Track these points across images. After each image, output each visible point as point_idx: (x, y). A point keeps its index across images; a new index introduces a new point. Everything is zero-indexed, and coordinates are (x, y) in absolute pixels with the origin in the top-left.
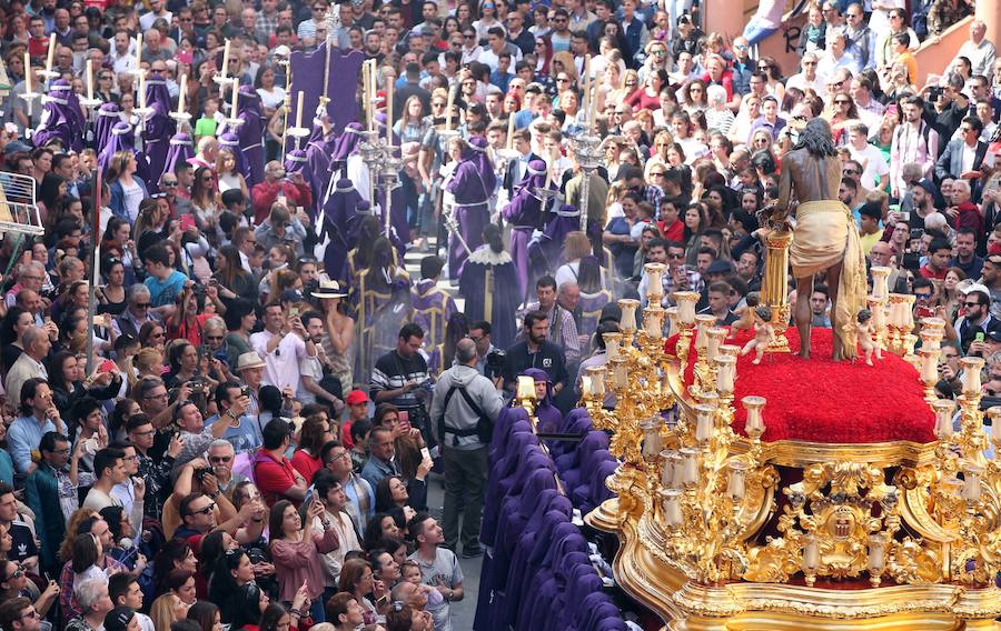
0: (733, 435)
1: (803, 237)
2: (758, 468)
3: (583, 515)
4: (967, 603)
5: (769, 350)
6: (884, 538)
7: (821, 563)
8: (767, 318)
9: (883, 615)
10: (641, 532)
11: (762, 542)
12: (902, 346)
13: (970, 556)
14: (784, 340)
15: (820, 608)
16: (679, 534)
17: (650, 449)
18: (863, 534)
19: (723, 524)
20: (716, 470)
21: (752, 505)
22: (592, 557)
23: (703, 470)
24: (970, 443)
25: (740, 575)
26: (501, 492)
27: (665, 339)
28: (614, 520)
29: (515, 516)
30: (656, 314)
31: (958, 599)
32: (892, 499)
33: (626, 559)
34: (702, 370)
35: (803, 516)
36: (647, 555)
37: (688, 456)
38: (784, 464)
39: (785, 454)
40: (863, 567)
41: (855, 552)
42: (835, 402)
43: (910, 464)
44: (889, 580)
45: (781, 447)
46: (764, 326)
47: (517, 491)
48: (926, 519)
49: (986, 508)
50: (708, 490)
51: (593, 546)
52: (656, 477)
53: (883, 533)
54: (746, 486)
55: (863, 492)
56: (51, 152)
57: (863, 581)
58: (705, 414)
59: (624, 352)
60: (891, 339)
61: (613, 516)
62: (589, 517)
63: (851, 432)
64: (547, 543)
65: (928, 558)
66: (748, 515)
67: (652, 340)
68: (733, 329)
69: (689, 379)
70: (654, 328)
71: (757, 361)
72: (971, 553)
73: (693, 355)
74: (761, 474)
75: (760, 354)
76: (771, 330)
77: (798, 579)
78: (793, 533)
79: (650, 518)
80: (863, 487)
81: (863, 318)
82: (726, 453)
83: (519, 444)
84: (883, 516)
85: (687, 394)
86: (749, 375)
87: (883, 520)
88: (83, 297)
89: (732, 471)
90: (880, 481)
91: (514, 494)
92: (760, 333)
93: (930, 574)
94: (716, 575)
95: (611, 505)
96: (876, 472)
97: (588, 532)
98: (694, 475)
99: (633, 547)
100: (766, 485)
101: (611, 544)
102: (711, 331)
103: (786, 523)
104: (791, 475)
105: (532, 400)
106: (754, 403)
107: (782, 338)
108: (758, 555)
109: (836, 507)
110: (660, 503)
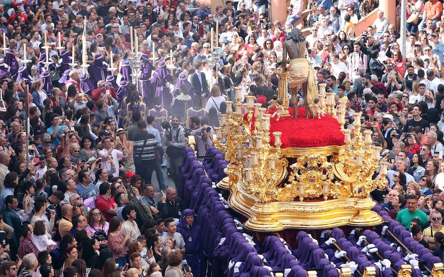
0: (270, 147)
1: (292, 72)
2: (280, 159)
3: (216, 184)
4: (360, 204)
5: (282, 116)
6: (328, 182)
7: (305, 193)
8: (280, 103)
9: (329, 211)
10: (238, 187)
11: (283, 186)
12: (331, 112)
13: (360, 187)
14: (287, 112)
15: (305, 209)
16: (252, 184)
17: (240, 156)
18: (320, 181)
19: (268, 180)
20: (264, 160)
21: (279, 173)
22: (220, 199)
23: (259, 160)
24: (358, 145)
25: (275, 198)
26: (184, 179)
27: (243, 115)
28: (228, 184)
29: (190, 187)
30: (239, 106)
31: (356, 203)
32: (330, 167)
33: (233, 198)
34: (257, 124)
35: (298, 176)
36: (241, 195)
37: (254, 155)
38: (290, 157)
39: (290, 153)
40: (321, 194)
41: (318, 188)
42: (307, 132)
43: (336, 154)
44: (330, 198)
45: (288, 151)
46: (279, 106)
47: (190, 178)
48: (343, 174)
49: (365, 168)
50: (262, 168)
51: (220, 195)
52: (242, 166)
53: (328, 180)
54: (276, 166)
55: (319, 165)
56: (7, 81)
57: (321, 198)
58: (259, 139)
59: (228, 121)
60: (327, 110)
61: (227, 183)
62: (218, 185)
63: (314, 143)
64: (202, 195)
65: (345, 188)
66: (277, 176)
67: (238, 116)
68: (268, 109)
69: (253, 128)
70: (239, 111)
71: (278, 120)
72: (360, 186)
73: (254, 119)
74: (282, 161)
75: (279, 117)
76: (283, 108)
77: (297, 199)
78: (294, 182)
79: (241, 182)
80: (319, 163)
81: (316, 101)
82: (268, 154)
83: (190, 161)
84: (327, 174)
85: (253, 134)
86: (275, 125)
87: (327, 175)
88: (24, 138)
89: (270, 160)
90: (325, 161)
91: (189, 179)
92: (278, 109)
93: (345, 194)
94: (267, 199)
95: (226, 179)
96: (324, 157)
97: (218, 190)
98: (256, 162)
99: (235, 194)
100: (283, 165)
101: (227, 193)
102: (260, 109)
103: (291, 178)
104: (292, 160)
105: (194, 144)
106: (277, 134)
107: (287, 111)
108: (282, 191)
109: (310, 172)
110: (244, 176)
